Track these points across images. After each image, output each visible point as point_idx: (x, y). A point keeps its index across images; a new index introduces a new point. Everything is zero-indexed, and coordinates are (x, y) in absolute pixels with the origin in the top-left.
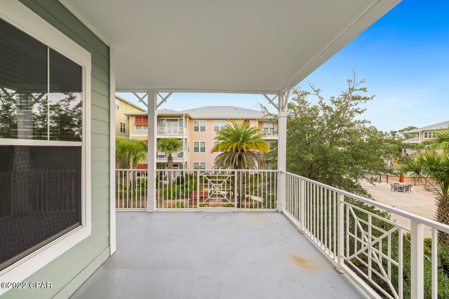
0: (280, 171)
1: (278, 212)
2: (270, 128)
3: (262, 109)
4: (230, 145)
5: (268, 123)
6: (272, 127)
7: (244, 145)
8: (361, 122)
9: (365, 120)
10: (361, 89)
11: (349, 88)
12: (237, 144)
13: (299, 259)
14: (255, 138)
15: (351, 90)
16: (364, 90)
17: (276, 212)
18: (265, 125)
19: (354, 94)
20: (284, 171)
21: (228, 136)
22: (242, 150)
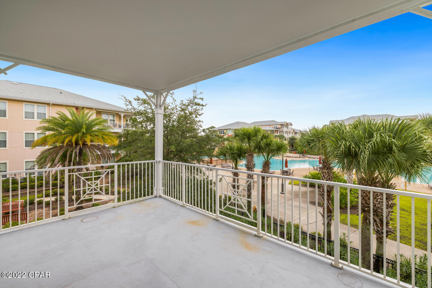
0: (158, 161)
1: (156, 197)
2: (110, 120)
3: (126, 103)
4: (67, 137)
5: (108, 114)
6: (112, 118)
7: (87, 137)
8: (198, 121)
9: (200, 120)
10: (200, 99)
11: (194, 96)
12: (77, 137)
13: (193, 222)
14: (100, 130)
15: (195, 98)
16: (202, 99)
17: (154, 197)
18: (104, 117)
19: (196, 101)
20: (161, 160)
21: (63, 127)
22: (84, 144)
